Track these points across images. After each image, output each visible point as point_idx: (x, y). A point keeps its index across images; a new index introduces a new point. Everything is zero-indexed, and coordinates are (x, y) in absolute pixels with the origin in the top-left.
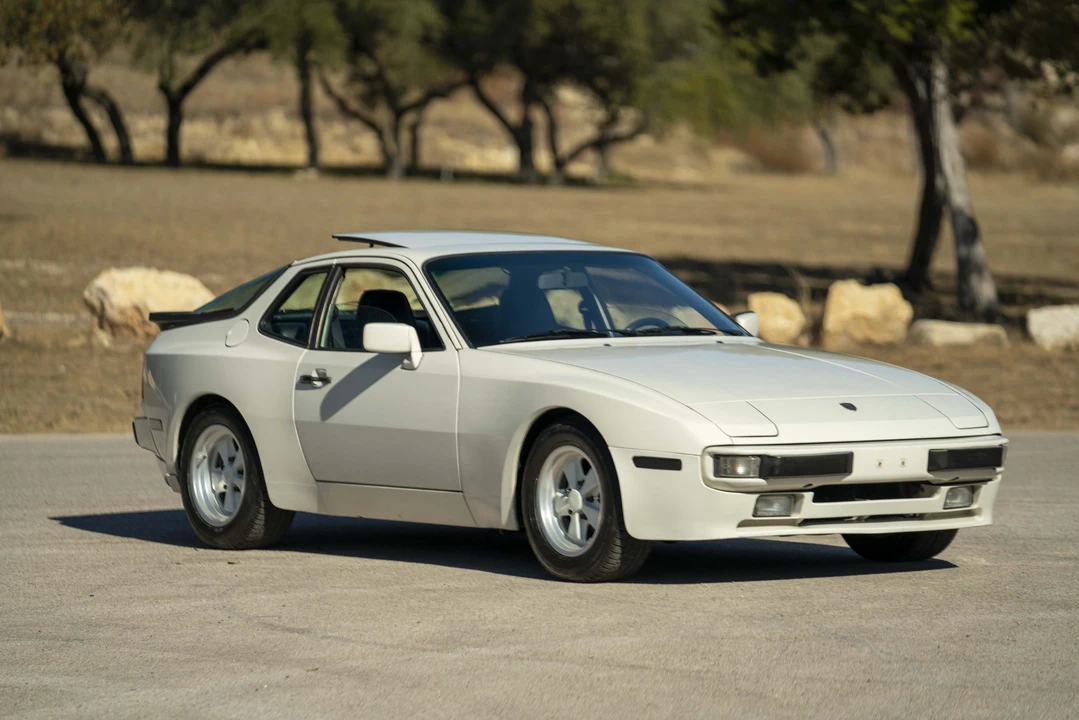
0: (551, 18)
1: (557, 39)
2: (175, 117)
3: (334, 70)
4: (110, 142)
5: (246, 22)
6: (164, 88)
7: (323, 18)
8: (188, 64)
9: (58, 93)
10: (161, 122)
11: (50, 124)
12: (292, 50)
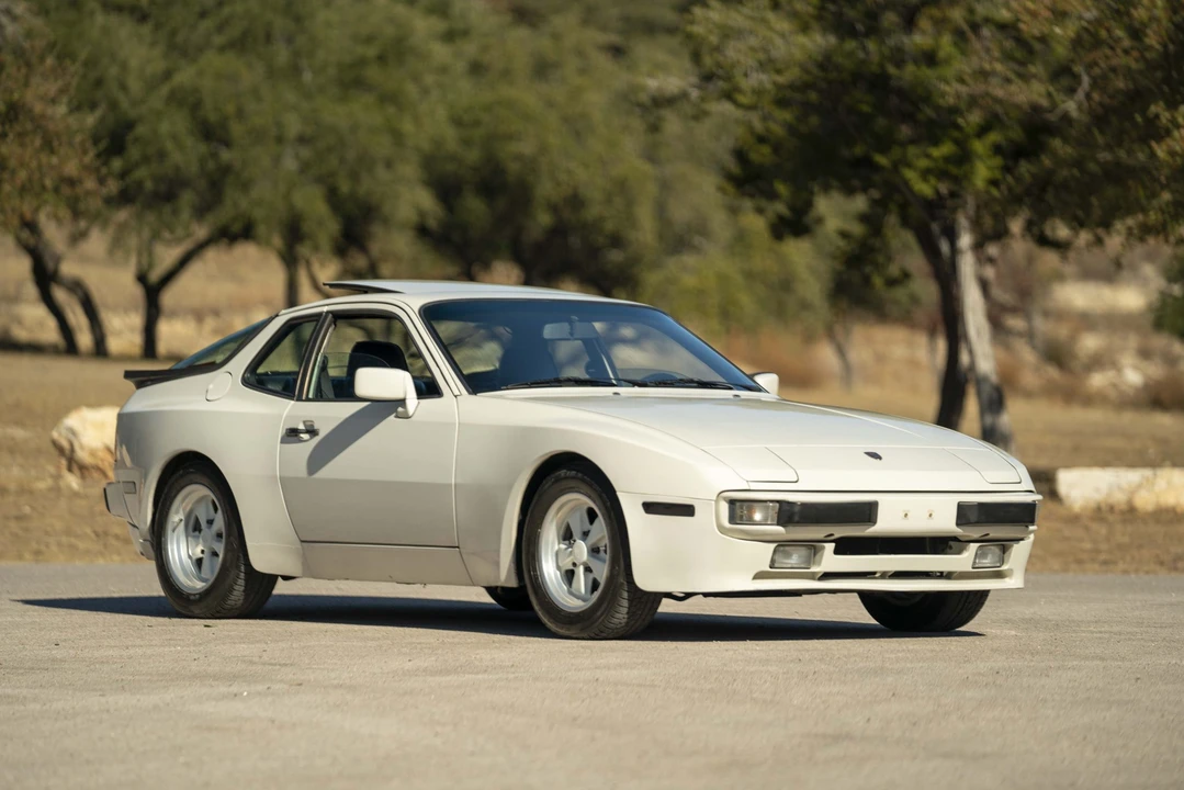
0: (554, 208)
1: (559, 231)
2: (153, 312)
3: (322, 265)
4: (85, 339)
5: (224, 214)
6: (142, 278)
7: (312, 203)
8: (167, 256)
9: (31, 290)
10: (137, 320)
11: (19, 321)
12: (277, 241)
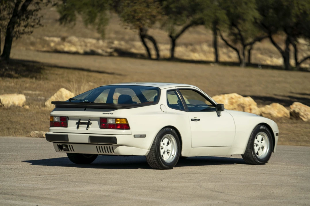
1: (297, 24)
2: (174, 45)
3: (224, 31)
4: (153, 53)
5: (198, 16)
6: (171, 36)
7: (222, 15)
8: (178, 29)
9: (138, 37)
10: (169, 47)
11: (134, 46)
12: (211, 25)
